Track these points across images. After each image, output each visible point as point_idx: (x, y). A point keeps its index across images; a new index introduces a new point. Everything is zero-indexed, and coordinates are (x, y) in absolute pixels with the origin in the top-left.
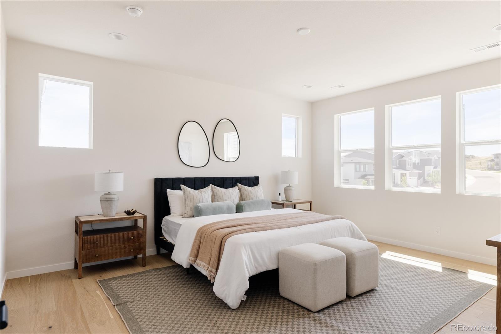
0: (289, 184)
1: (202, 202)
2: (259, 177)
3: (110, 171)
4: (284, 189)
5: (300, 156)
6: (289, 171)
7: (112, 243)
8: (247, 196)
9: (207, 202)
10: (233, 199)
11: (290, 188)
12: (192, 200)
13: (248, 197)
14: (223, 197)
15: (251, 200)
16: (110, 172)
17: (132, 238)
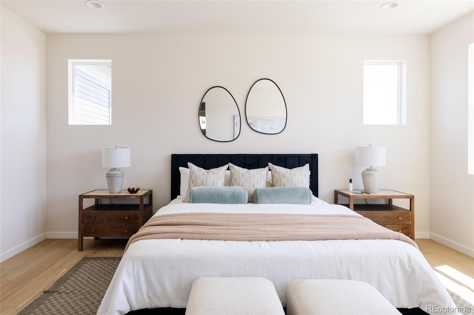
0: (371, 167)
1: (206, 185)
2: (317, 155)
3: (116, 146)
4: (362, 173)
5: (404, 122)
6: (370, 145)
7: (108, 221)
8: (277, 181)
9: (214, 185)
10: (254, 184)
11: (371, 172)
12: (194, 182)
13: (279, 182)
14: (239, 181)
15: (282, 187)
16: (117, 148)
17: (126, 218)
